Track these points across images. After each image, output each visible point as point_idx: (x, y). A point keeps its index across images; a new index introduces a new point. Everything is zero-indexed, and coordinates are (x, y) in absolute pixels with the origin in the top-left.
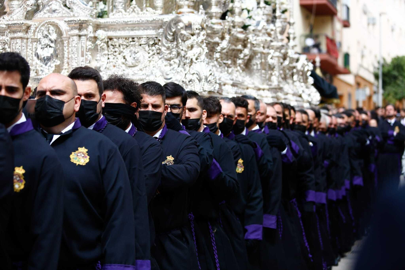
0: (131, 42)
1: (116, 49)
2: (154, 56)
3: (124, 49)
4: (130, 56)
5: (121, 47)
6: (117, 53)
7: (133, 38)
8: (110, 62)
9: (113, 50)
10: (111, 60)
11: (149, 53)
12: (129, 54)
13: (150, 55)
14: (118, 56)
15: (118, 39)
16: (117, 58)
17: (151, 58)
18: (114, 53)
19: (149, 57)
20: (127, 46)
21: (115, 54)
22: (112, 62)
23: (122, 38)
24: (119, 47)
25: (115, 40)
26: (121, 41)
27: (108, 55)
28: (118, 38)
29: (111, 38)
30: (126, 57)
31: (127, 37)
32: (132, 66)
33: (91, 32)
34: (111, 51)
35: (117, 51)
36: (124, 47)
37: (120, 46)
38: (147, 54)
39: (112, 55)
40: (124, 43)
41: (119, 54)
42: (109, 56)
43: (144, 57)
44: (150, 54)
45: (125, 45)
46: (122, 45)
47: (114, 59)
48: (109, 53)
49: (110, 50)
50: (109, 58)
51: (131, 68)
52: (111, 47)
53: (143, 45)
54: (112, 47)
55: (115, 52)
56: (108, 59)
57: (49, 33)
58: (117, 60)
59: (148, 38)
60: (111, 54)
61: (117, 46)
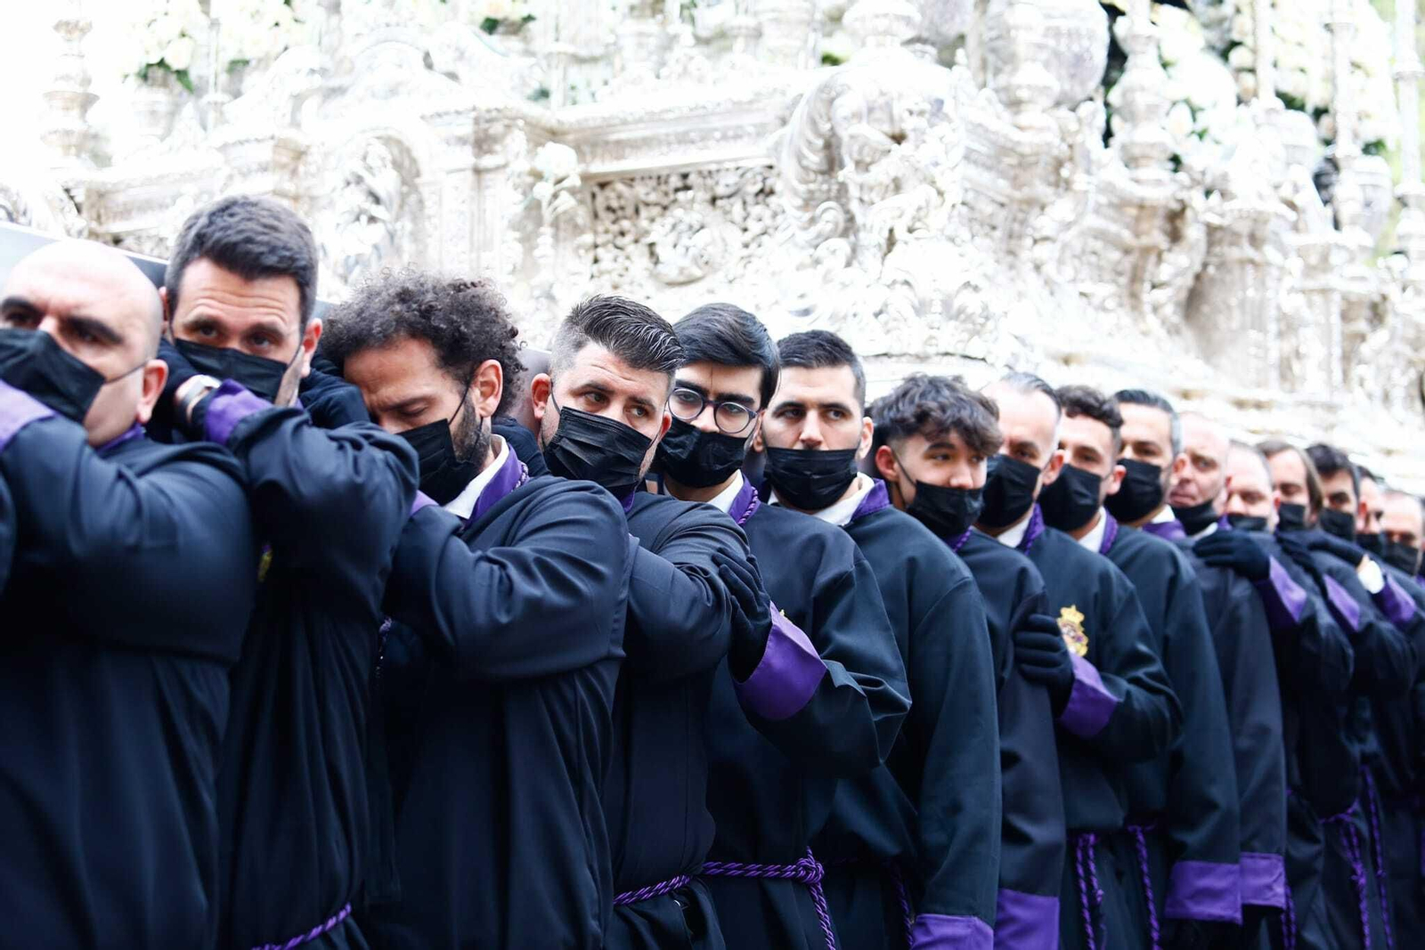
0: (677, 190)
1: (626, 224)
2: (765, 238)
3: (652, 220)
4: (675, 246)
5: (644, 213)
6: (629, 238)
7: (685, 176)
8: (601, 273)
9: (615, 228)
10: (606, 263)
11: (745, 230)
12: (672, 237)
13: (747, 237)
14: (631, 248)
15: (629, 182)
16: (628, 258)
17: (753, 246)
18: (615, 237)
19: (746, 246)
20: (665, 208)
21: (620, 241)
22: (609, 272)
23: (643, 178)
24: (635, 217)
25: (620, 187)
26: (641, 190)
27: (596, 246)
28: (629, 180)
29: (602, 180)
30: (658, 250)
31: (664, 173)
32: (682, 279)
33: (518, 154)
34: (607, 232)
35: (629, 231)
36: (656, 211)
37: (637, 211)
38: (739, 232)
39: (610, 246)
40: (653, 197)
41: (636, 241)
42: (600, 251)
43: (726, 245)
44: (747, 233)
45: (656, 204)
46: (647, 204)
47: (615, 260)
48: (600, 240)
49: (600, 229)
50: (598, 258)
51: (676, 289)
52: (607, 218)
53: (721, 198)
54: (612, 216)
55: (622, 234)
56: (596, 261)
57: (370, 169)
58: (627, 263)
59: (740, 172)
60: (604, 245)
61: (630, 211)
